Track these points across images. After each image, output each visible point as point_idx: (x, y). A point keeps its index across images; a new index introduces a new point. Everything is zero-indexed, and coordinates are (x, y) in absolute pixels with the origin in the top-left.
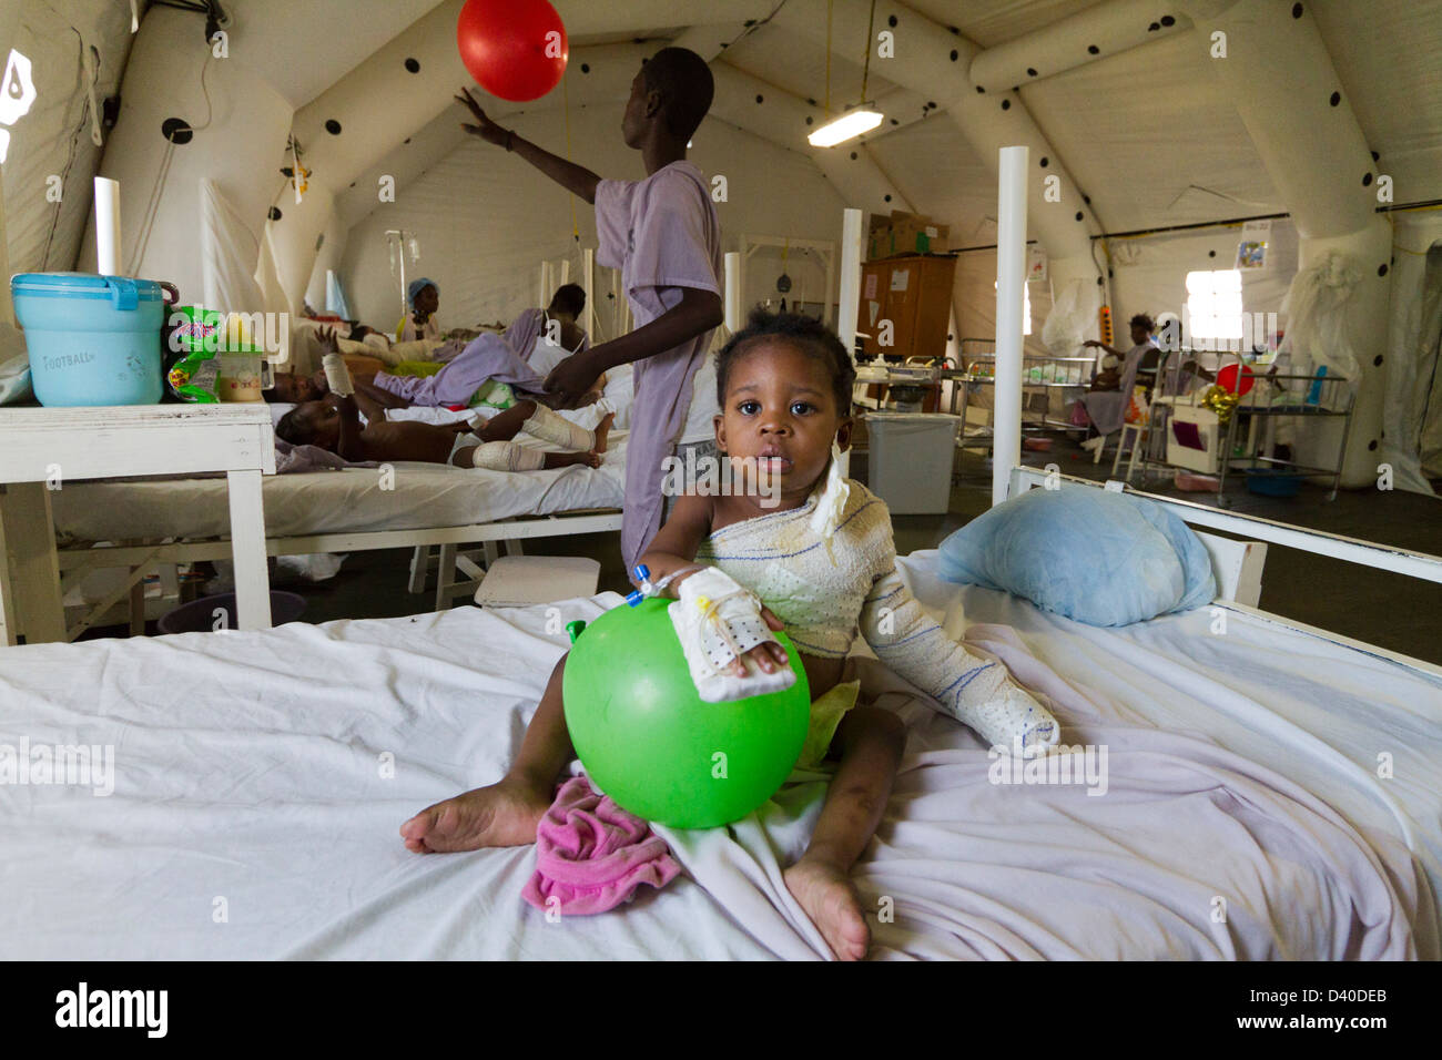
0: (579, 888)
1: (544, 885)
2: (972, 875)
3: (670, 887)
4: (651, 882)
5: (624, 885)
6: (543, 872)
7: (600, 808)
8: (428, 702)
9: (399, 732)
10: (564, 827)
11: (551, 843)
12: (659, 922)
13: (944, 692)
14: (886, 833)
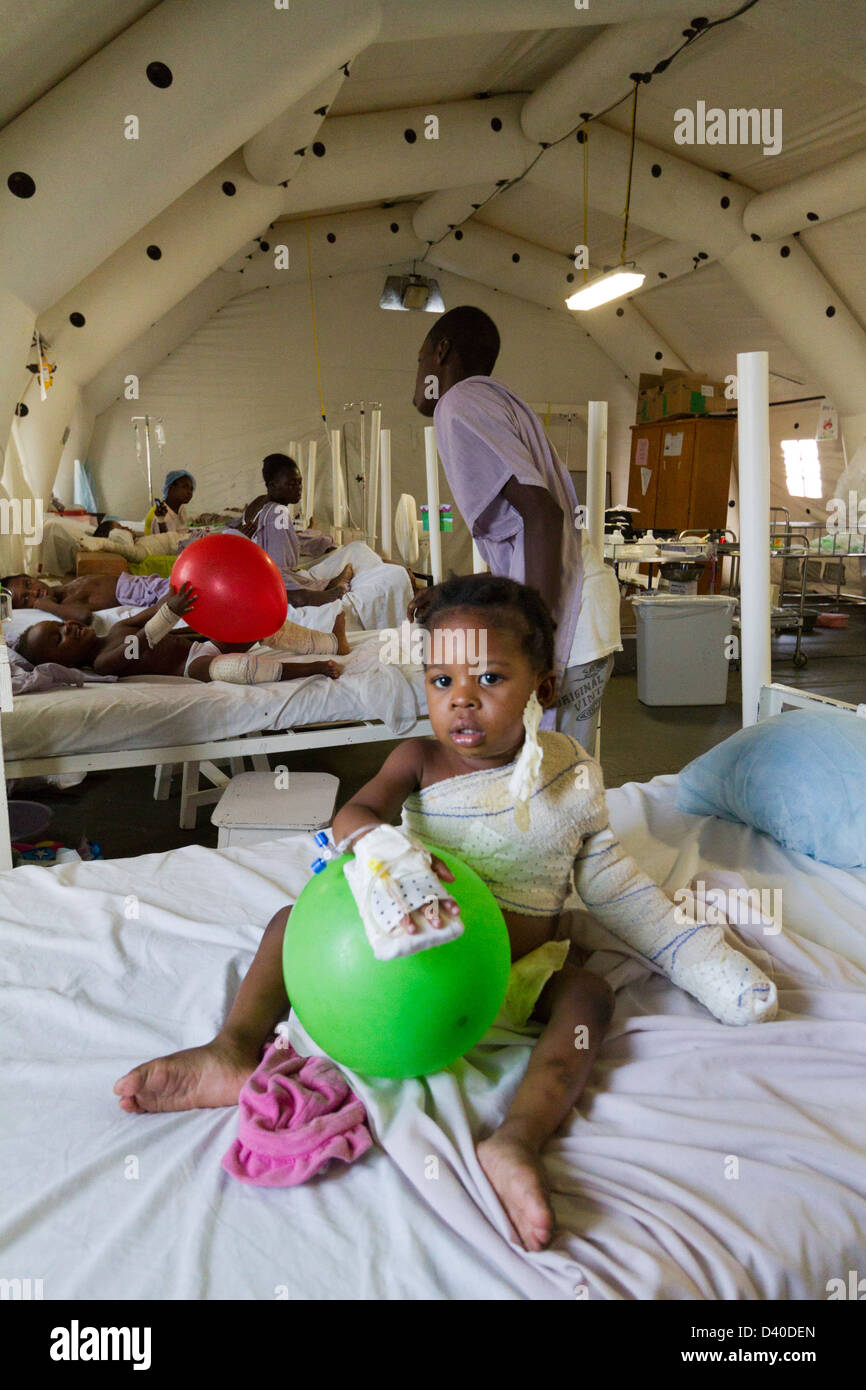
0: (275, 1159)
1: (243, 1155)
2: (661, 1156)
3: (364, 1160)
4: (340, 1157)
5: (317, 1158)
6: (243, 1142)
7: (305, 1072)
8: (148, 953)
9: (121, 985)
10: (264, 1095)
11: (251, 1111)
12: (349, 1195)
13: (660, 953)
14: (584, 1105)
